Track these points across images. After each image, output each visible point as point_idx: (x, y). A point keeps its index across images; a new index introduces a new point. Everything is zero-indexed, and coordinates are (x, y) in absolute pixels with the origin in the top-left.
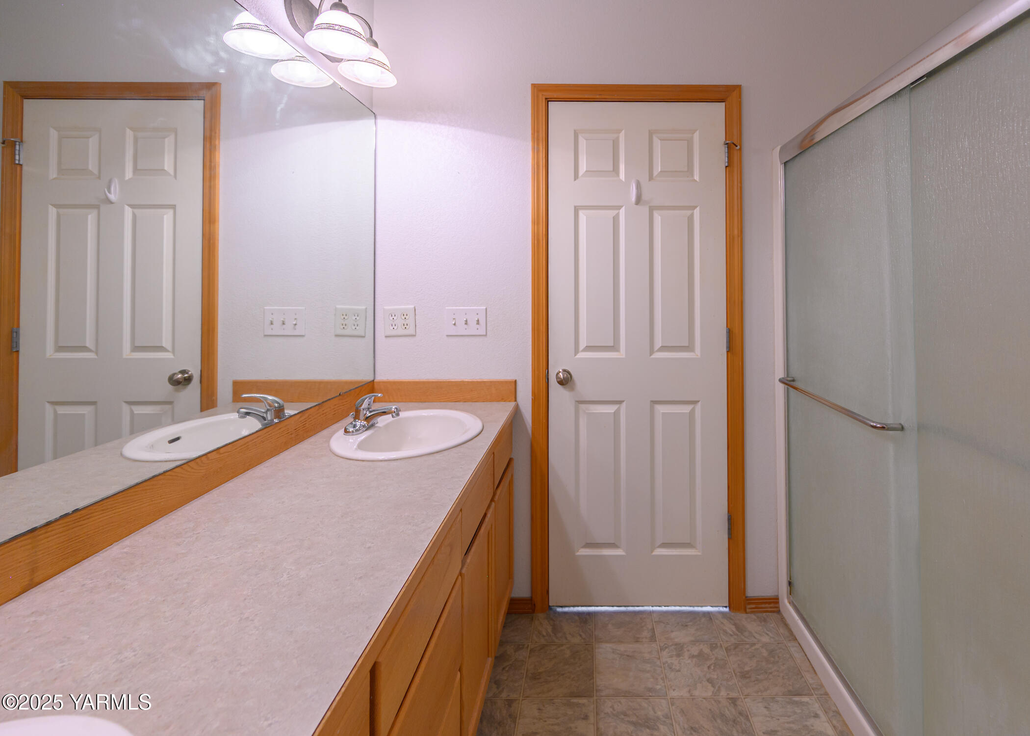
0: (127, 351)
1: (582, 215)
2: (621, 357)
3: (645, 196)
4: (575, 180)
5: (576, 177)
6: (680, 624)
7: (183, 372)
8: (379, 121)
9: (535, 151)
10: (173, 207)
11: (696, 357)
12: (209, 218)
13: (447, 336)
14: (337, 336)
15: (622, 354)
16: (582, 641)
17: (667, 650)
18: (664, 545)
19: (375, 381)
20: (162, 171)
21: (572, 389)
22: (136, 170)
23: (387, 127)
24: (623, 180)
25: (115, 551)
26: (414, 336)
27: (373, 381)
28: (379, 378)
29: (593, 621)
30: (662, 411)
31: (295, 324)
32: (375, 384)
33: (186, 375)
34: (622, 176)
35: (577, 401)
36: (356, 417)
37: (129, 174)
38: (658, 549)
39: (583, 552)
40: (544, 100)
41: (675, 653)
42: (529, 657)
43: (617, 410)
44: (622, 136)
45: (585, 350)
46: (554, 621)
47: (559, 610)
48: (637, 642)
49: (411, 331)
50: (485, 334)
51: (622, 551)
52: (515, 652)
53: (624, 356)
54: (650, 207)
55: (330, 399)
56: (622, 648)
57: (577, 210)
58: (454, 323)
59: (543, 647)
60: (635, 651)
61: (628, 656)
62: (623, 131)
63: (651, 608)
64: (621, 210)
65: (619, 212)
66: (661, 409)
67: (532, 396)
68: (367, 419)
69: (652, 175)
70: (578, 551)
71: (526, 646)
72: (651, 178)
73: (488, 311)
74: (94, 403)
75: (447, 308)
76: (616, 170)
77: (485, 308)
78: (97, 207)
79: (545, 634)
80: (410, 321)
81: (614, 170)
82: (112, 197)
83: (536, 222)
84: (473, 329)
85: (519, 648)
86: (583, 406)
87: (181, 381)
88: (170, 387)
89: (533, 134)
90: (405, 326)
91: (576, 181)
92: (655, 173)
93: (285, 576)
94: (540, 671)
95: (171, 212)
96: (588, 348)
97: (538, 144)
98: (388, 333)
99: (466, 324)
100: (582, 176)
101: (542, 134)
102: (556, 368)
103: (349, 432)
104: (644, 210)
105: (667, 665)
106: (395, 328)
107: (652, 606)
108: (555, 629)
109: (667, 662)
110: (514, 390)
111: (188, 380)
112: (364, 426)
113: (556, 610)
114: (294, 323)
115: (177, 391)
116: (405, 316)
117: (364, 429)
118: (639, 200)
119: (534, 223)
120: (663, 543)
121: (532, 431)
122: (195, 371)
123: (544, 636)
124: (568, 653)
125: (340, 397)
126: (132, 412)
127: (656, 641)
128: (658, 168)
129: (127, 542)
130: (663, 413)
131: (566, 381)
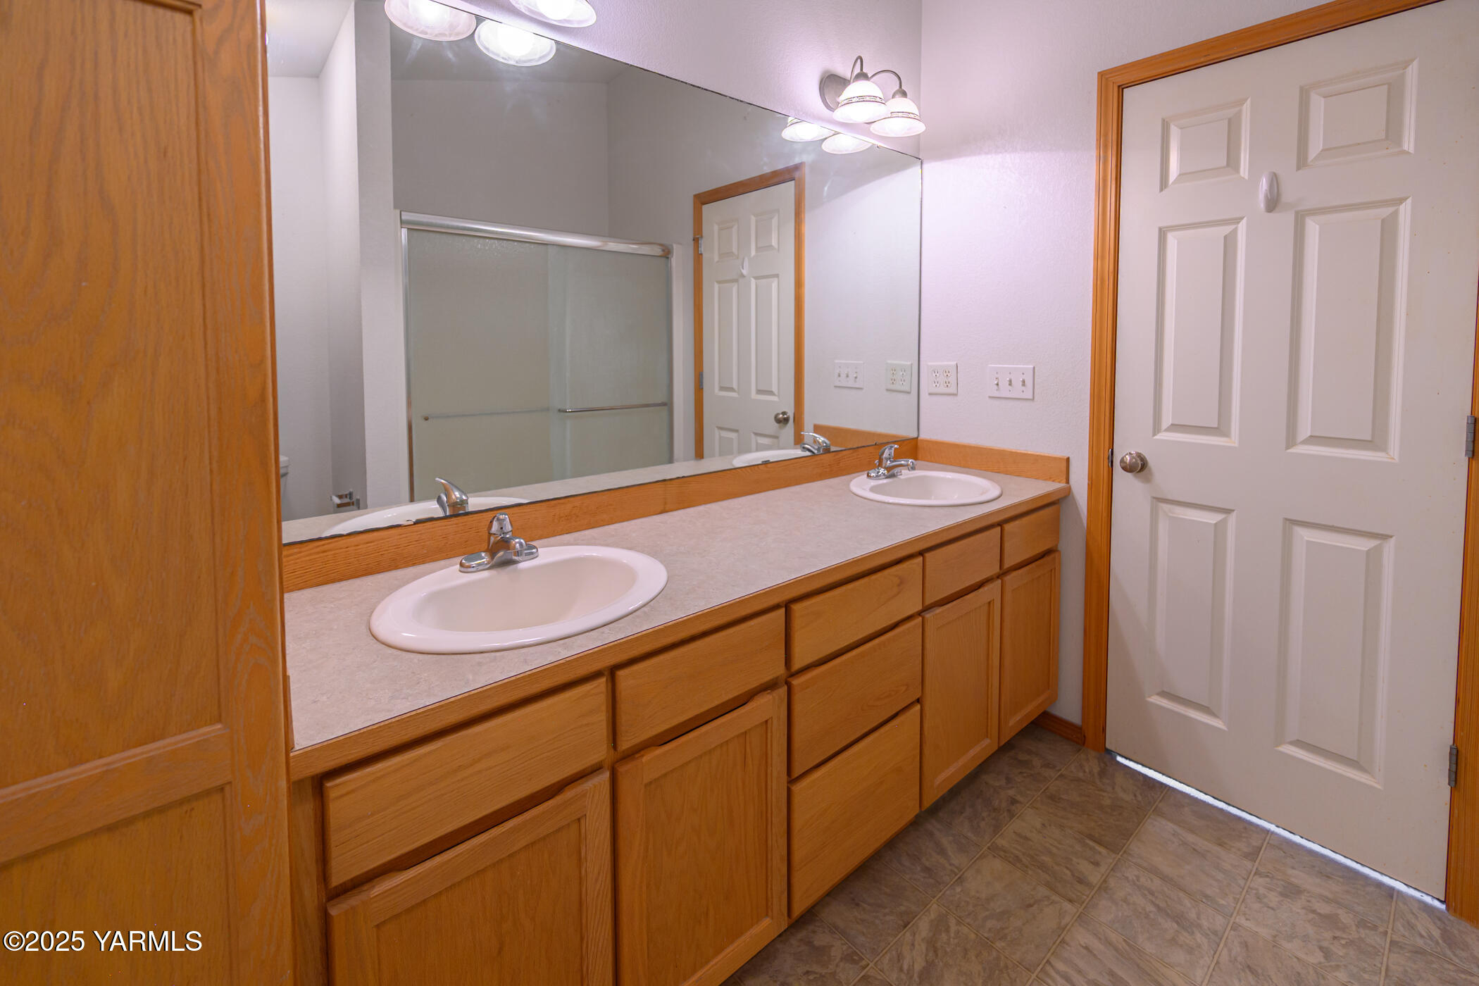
0: (754, 395)
1: (1172, 240)
2: (1233, 445)
3: (1288, 195)
4: (1161, 190)
5: (1164, 184)
6: (1317, 869)
7: (784, 413)
8: (925, 166)
9: (1102, 160)
10: (777, 276)
11: (1390, 460)
12: (799, 284)
13: (990, 397)
14: (887, 390)
15: (1233, 441)
16: (1135, 802)
17: (1268, 879)
18: (1298, 743)
19: (919, 438)
20: (771, 247)
21: (1148, 480)
22: (758, 249)
23: (934, 169)
24: (1247, 178)
25: (701, 508)
26: (955, 395)
27: (917, 438)
28: (923, 436)
29: (1164, 792)
30: (1306, 538)
31: (856, 378)
32: (919, 442)
33: (785, 416)
34: (1244, 171)
35: (1154, 498)
36: (880, 465)
37: (753, 253)
38: (1287, 745)
39: (1156, 700)
40: (1116, 89)
41: (1279, 890)
42: (1056, 779)
43: (1221, 521)
44: (1246, 108)
45: (1169, 429)
46: (1107, 766)
47: (1119, 759)
48: (1220, 845)
49: (952, 390)
50: (1031, 397)
51: (1220, 722)
52: (1042, 767)
53: (1236, 445)
54: (1297, 213)
55: (864, 447)
56: (1191, 838)
57: (1162, 234)
58: (996, 382)
59: (1079, 780)
60: (1208, 851)
61: (1194, 849)
62: (1249, 100)
63: (1272, 827)
64: (1240, 225)
65: (1236, 228)
66: (1304, 535)
67: (1089, 480)
68: (889, 469)
69: (1306, 158)
70: (1149, 697)
71: (1057, 768)
72: (1302, 162)
73: (1036, 371)
74: (736, 431)
75: (990, 366)
76: (1232, 162)
77: (1032, 367)
78: (736, 281)
79: (1087, 770)
80: (952, 379)
81: (1228, 165)
82: (745, 272)
83: (1099, 256)
84: (1017, 391)
85: (1047, 765)
86: (1165, 507)
87: (782, 421)
88: (777, 425)
89: (1099, 140)
90: (947, 384)
91: (1164, 192)
92: (1312, 154)
93: (764, 543)
94: (1063, 797)
95: (776, 279)
96: (1174, 427)
97: (1106, 152)
98: (931, 391)
99: (1010, 384)
100: (1175, 182)
101: (1112, 136)
102: (1125, 449)
103: (870, 476)
104: (1285, 219)
105: (1254, 891)
106: (938, 385)
107: (1277, 826)
108: (1102, 773)
109: (1257, 889)
110: (1064, 469)
111: (786, 420)
112: (884, 474)
113: (1115, 758)
114: (855, 376)
115: (780, 428)
116: (947, 373)
117: (883, 477)
118: (1273, 203)
119: (1096, 258)
120: (1298, 740)
121: (1087, 524)
122: (791, 414)
123: (1085, 772)
124: (1107, 802)
125: (876, 447)
126: (756, 441)
127: (1255, 862)
128: (1316, 145)
129: (708, 506)
130: (1308, 541)
131: (1139, 467)
